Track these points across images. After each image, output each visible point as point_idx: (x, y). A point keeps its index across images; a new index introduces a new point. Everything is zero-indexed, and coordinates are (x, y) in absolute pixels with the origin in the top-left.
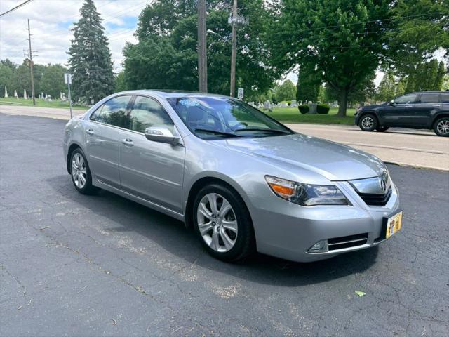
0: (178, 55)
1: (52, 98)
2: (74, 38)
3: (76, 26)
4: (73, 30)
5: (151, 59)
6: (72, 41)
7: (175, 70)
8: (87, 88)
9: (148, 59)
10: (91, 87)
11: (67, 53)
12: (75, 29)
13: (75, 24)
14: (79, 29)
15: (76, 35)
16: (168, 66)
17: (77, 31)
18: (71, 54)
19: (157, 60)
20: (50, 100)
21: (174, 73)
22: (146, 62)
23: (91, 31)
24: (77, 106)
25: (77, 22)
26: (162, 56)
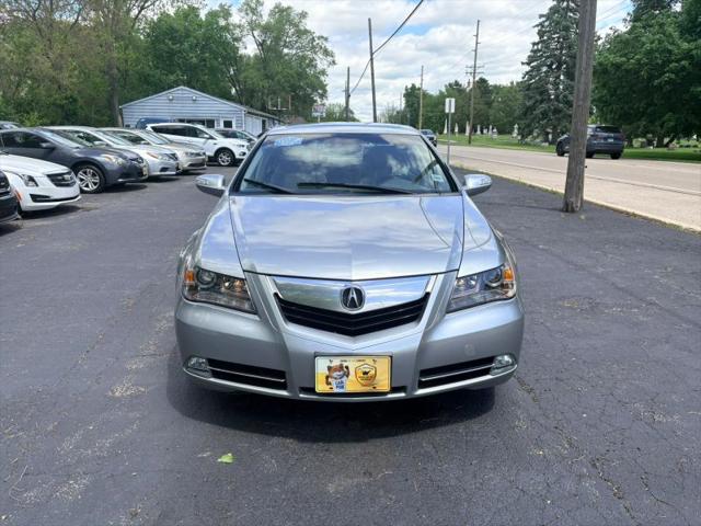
0: (685, 45)
1: (500, 133)
2: (537, 39)
3: (544, 19)
4: (537, 26)
5: (629, 59)
6: (534, 44)
7: (673, 76)
8: (544, 114)
9: (624, 59)
10: (550, 114)
11: (523, 63)
12: (541, 24)
13: (541, 16)
14: (547, 24)
15: (541, 34)
16: (661, 70)
17: (543, 26)
18: (528, 64)
19: (639, 60)
20: (495, 136)
21: (670, 82)
22: (617, 66)
23: (564, 23)
24: (527, 144)
25: (546, 11)
26: (650, 52)
